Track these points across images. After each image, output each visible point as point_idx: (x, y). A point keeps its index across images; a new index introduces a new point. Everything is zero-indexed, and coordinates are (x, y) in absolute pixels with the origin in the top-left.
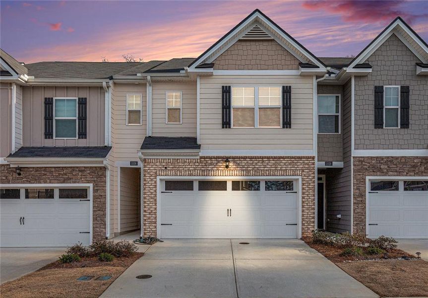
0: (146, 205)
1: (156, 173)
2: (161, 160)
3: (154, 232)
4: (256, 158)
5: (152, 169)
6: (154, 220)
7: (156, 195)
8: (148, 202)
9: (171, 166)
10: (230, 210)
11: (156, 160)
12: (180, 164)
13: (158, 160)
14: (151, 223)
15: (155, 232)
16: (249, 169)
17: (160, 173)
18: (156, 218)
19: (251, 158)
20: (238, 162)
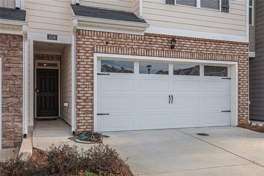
0: (80, 89)
1: (93, 49)
2: (98, 33)
3: (90, 124)
5: (88, 43)
6: (90, 109)
7: (92, 77)
8: (83, 86)
9: (112, 42)
10: (172, 96)
11: (93, 32)
12: (122, 40)
13: (96, 33)
14: (86, 112)
15: (92, 124)
16: (193, 51)
17: (98, 49)
18: (92, 107)
19: (195, 40)
20: (183, 43)
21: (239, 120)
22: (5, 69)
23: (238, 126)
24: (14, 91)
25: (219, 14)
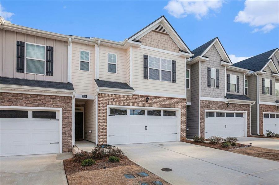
0: (100, 123)
1: (106, 103)
2: (109, 95)
3: (105, 141)
4: (161, 97)
5: (104, 100)
6: (105, 133)
7: (106, 117)
8: (102, 122)
9: (116, 99)
11: (106, 95)
12: (121, 98)
13: (108, 95)
14: (103, 135)
15: (106, 141)
16: (157, 103)
17: (109, 103)
18: (106, 132)
19: (159, 97)
20: (152, 99)
21: (181, 138)
22: (64, 113)
23: (180, 141)
24: (68, 124)
25: (171, 83)
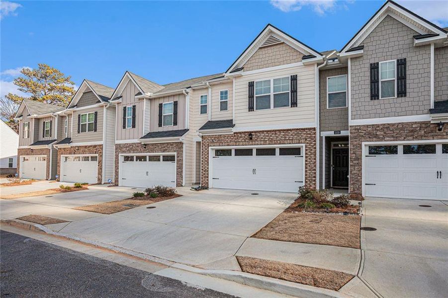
1: (208, 145)
3: (207, 183)
4: (270, 131)
6: (207, 176)
7: (208, 159)
10: (255, 170)
11: (208, 136)
12: (222, 138)
14: (205, 177)
16: (266, 139)
19: (267, 131)
20: (258, 135)
22: (178, 157)
25: (289, 109)
